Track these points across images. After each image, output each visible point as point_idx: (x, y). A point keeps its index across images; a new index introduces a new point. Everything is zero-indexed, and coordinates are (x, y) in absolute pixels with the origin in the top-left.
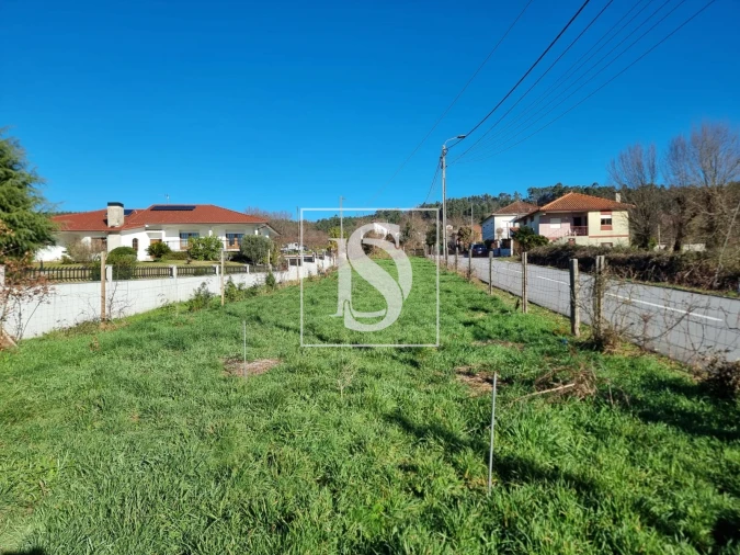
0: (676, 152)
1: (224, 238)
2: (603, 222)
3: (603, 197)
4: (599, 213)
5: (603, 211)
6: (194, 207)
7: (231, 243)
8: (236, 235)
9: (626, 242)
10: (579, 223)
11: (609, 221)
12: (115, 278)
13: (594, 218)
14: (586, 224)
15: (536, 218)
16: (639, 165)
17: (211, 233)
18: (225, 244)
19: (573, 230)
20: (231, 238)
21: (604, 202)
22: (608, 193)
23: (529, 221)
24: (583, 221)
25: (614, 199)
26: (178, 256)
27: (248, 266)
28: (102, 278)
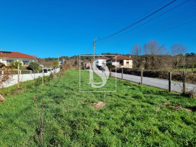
1: (22, 62)
3: (127, 57)
4: (126, 60)
6: (12, 52)
7: (24, 64)
8: (26, 62)
10: (121, 62)
11: (128, 62)
14: (123, 62)
16: (137, 50)
17: (18, 61)
18: (22, 64)
19: (120, 64)
20: (25, 62)
22: (128, 55)
24: (122, 62)
25: (129, 57)
27: (31, 71)
28: (18, 73)
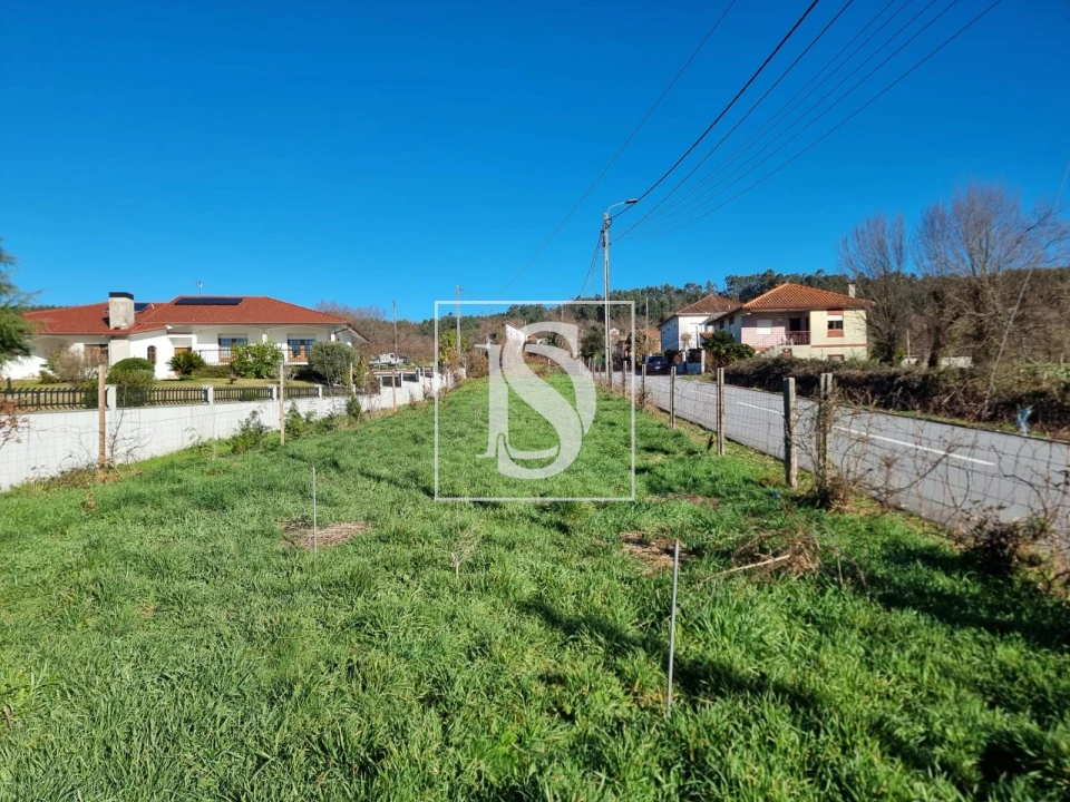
0: (933, 227)
1: (285, 346)
2: (831, 325)
3: (830, 290)
4: (825, 313)
5: (831, 309)
6: (240, 300)
7: (296, 353)
8: (302, 342)
9: (862, 354)
10: (798, 326)
11: (840, 325)
12: (120, 404)
13: (819, 320)
14: (807, 327)
15: (738, 319)
16: (881, 245)
17: (265, 338)
18: (286, 354)
19: (789, 336)
20: (298, 346)
21: (832, 297)
22: (839, 284)
23: (727, 323)
24: (803, 321)
25: (846, 292)
26: (216, 372)
27: (320, 386)
28: (101, 404)
